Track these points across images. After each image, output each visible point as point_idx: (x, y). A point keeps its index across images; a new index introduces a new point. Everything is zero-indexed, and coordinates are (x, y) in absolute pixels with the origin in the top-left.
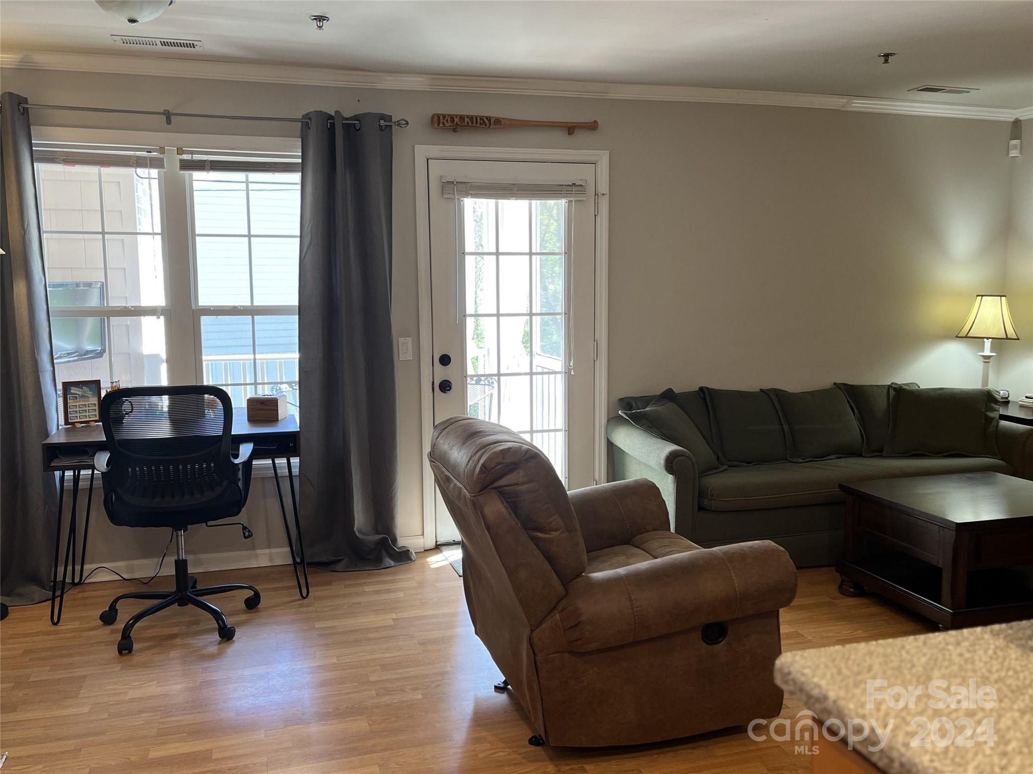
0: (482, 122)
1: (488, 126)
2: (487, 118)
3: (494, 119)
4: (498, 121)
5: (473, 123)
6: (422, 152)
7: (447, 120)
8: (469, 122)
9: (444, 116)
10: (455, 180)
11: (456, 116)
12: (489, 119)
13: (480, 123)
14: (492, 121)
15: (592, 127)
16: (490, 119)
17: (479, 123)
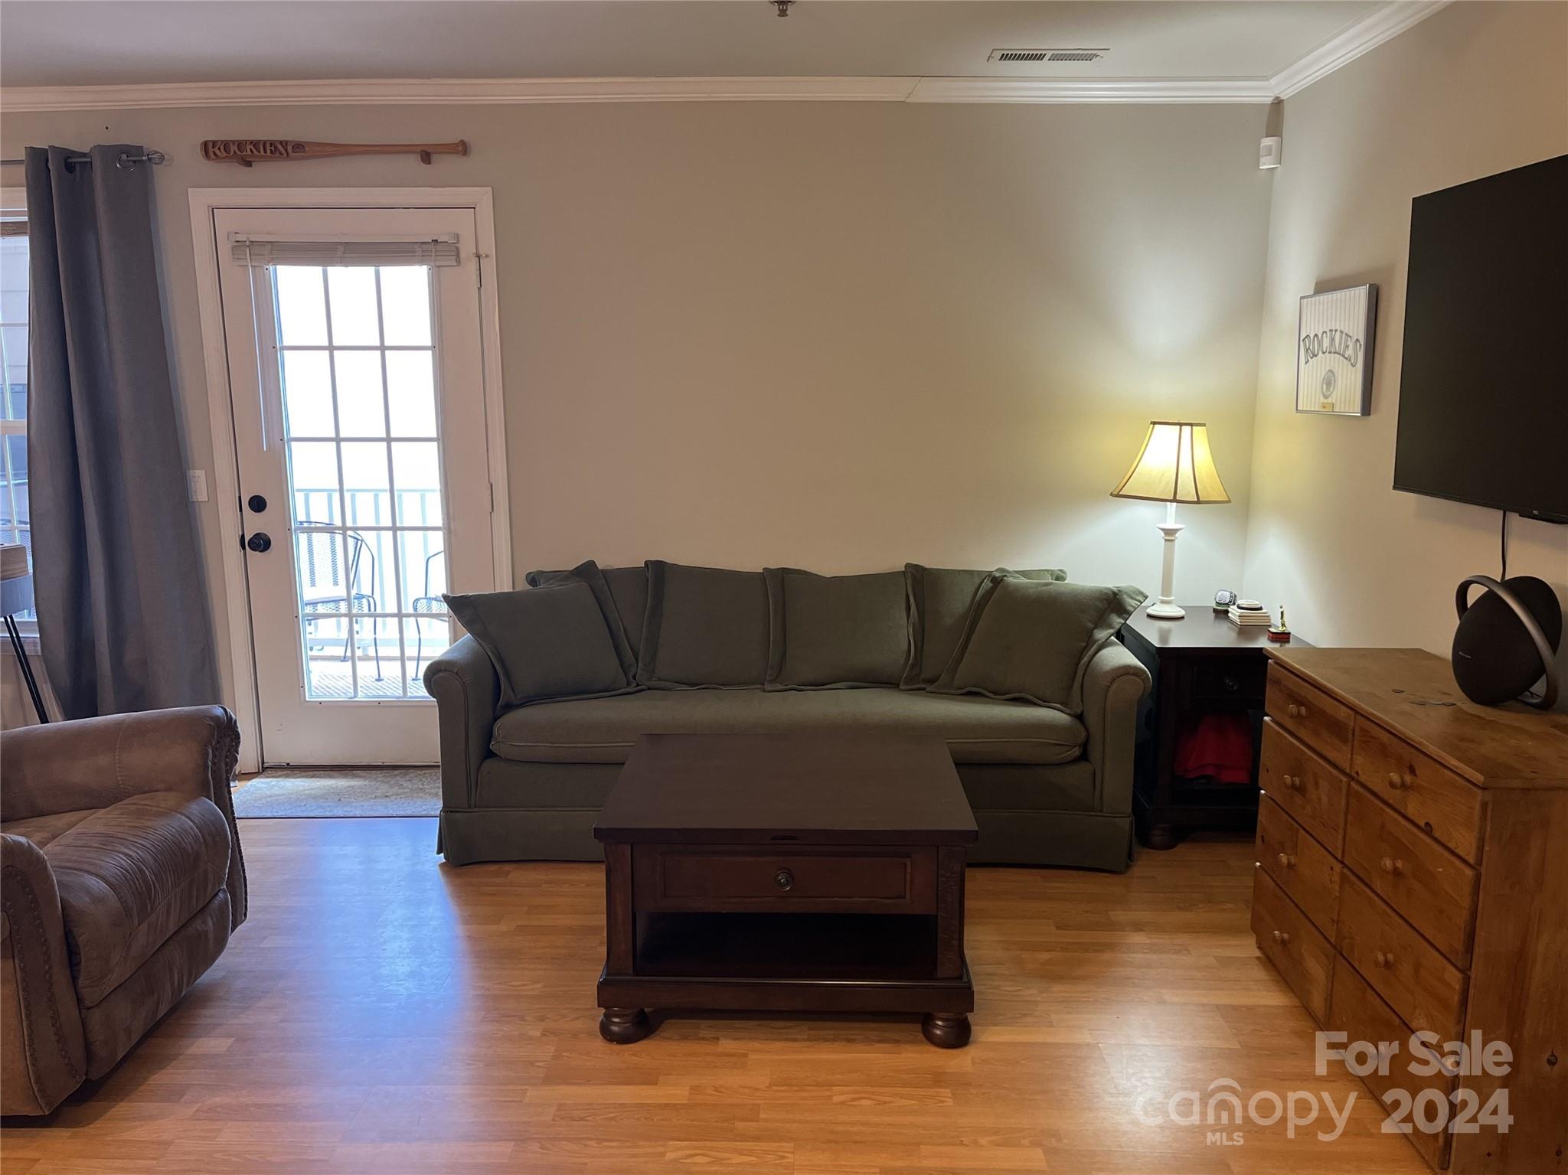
0: (273, 148)
1: (285, 155)
2: (281, 143)
3: (293, 145)
4: (299, 146)
5: (259, 152)
6: (200, 199)
7: (219, 149)
8: (253, 149)
9: (214, 143)
10: (248, 239)
11: (234, 142)
12: (283, 143)
13: (271, 150)
14: (290, 149)
15: (462, 149)
16: (286, 144)
17: (268, 151)
